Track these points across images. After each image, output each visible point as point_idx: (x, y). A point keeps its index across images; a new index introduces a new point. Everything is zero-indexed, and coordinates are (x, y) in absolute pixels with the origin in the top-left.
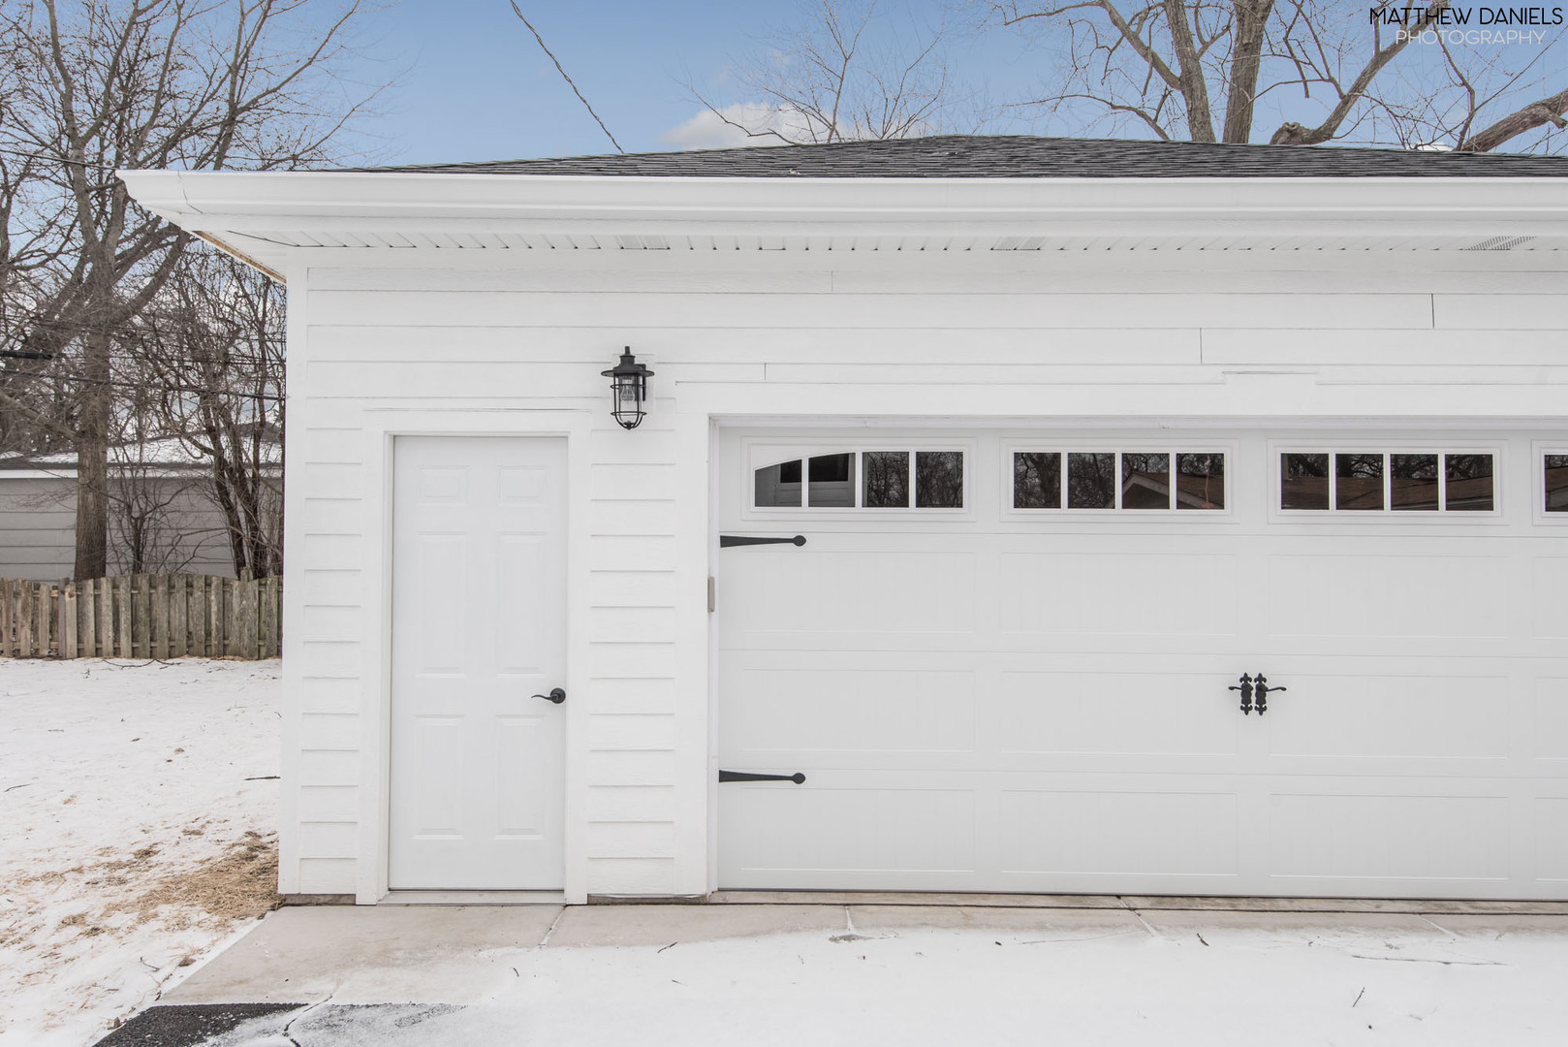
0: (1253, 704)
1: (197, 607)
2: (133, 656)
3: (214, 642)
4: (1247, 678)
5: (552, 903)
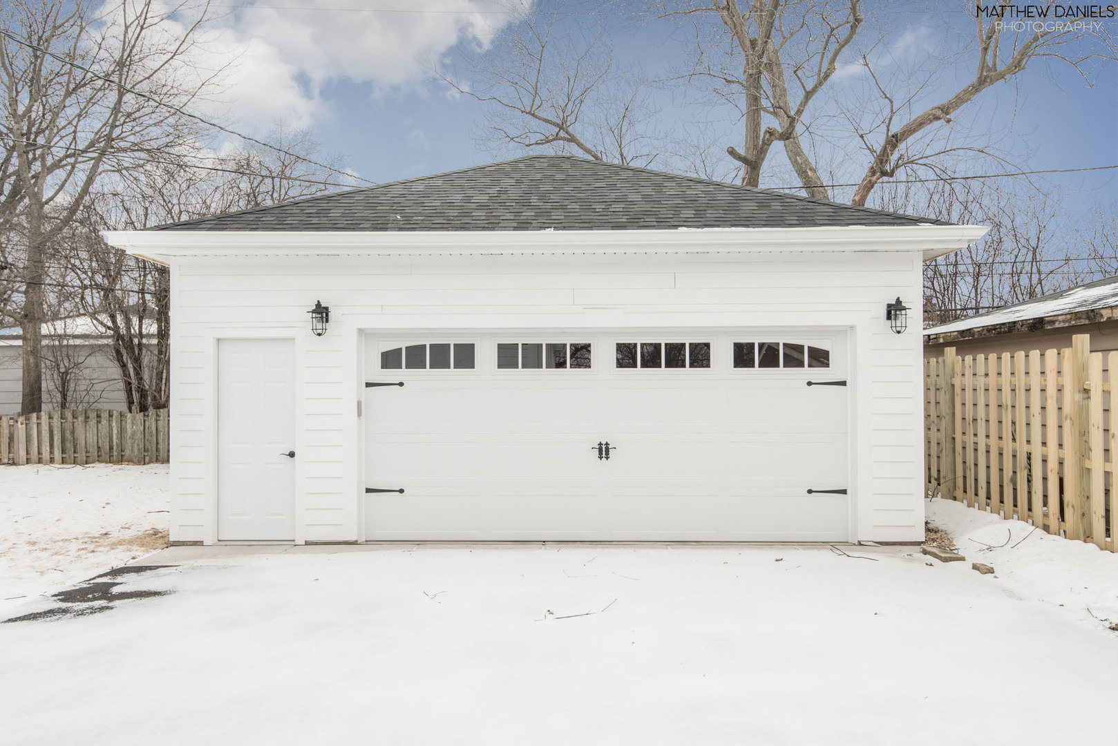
0: (604, 455)
1: (104, 430)
2: (63, 463)
3: (115, 453)
4: (600, 444)
5: (289, 544)
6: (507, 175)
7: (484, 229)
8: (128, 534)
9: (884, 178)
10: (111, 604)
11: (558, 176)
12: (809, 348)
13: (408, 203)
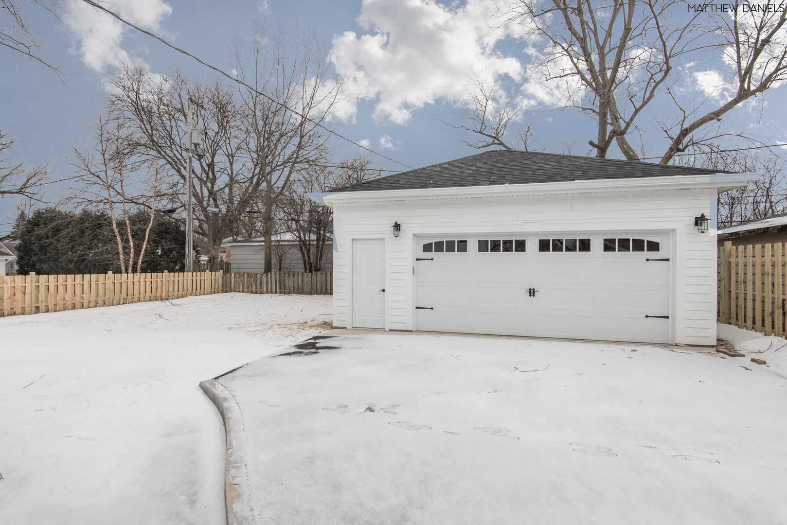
0: (532, 295)
1: (296, 280)
2: (280, 293)
3: (300, 290)
4: (530, 289)
5: (382, 330)
6: (479, 160)
7: (473, 185)
8: (315, 323)
9: (679, 152)
10: (318, 351)
11: (505, 160)
12: (647, 241)
13: (435, 176)
